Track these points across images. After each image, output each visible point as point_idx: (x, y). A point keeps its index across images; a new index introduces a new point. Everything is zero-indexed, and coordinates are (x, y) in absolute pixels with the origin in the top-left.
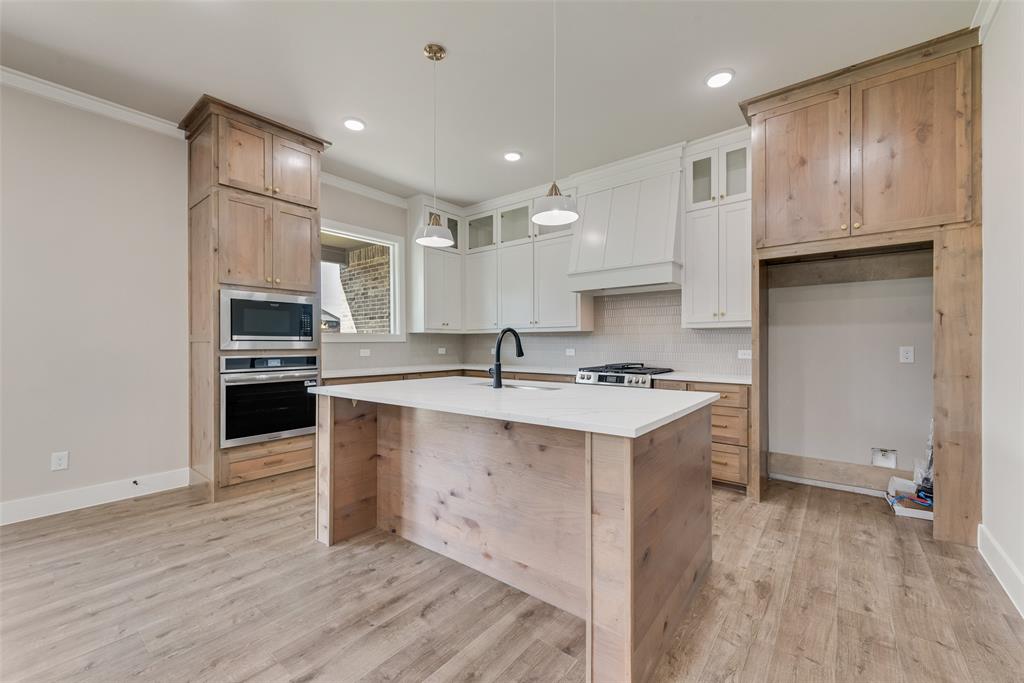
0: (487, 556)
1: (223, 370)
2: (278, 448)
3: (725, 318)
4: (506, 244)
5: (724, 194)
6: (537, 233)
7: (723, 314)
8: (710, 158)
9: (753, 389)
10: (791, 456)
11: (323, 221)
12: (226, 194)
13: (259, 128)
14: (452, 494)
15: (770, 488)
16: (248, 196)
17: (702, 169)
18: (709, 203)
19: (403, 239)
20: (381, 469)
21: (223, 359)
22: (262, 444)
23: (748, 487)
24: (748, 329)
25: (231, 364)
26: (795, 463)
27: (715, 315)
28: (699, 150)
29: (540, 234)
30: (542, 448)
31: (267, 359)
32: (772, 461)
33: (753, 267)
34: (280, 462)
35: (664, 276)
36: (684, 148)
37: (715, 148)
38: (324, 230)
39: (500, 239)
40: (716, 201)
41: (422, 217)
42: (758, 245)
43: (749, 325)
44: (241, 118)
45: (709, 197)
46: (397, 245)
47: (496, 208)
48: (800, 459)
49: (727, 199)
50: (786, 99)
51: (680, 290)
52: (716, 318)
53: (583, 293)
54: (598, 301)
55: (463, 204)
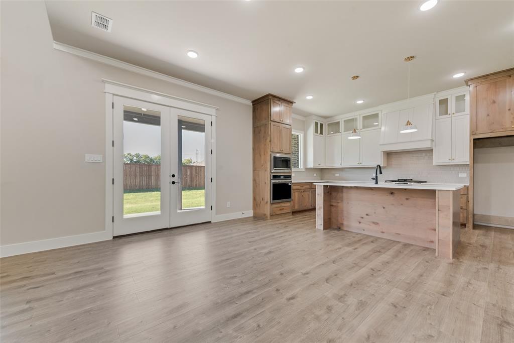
0: (383, 232)
1: (272, 179)
2: (283, 205)
3: (454, 161)
4: (345, 133)
5: (455, 112)
6: (361, 128)
7: (453, 159)
8: (447, 99)
9: (470, 188)
10: (484, 215)
11: (292, 130)
12: (272, 123)
13: (279, 101)
14: (367, 215)
15: (475, 227)
16: (277, 123)
17: (444, 102)
18: (447, 116)
19: (303, 132)
20: (333, 209)
21: (272, 175)
22: (279, 203)
23: (467, 225)
24: (468, 165)
25: (275, 177)
26: (487, 218)
27: (450, 160)
28: (442, 95)
29: (363, 128)
30: (407, 199)
31: (280, 176)
32: (476, 217)
33: (470, 141)
34: (283, 209)
35: (427, 145)
36: (435, 94)
37: (451, 95)
38: (293, 133)
39: (343, 130)
40: (450, 116)
41: (312, 124)
42: (472, 133)
43: (469, 163)
44: (276, 99)
45: (446, 113)
46: (302, 135)
47: (341, 119)
48: (489, 216)
49: (455, 115)
50: (486, 79)
51: (432, 150)
52: (450, 161)
53: (383, 151)
54: (389, 155)
55: (325, 117)
